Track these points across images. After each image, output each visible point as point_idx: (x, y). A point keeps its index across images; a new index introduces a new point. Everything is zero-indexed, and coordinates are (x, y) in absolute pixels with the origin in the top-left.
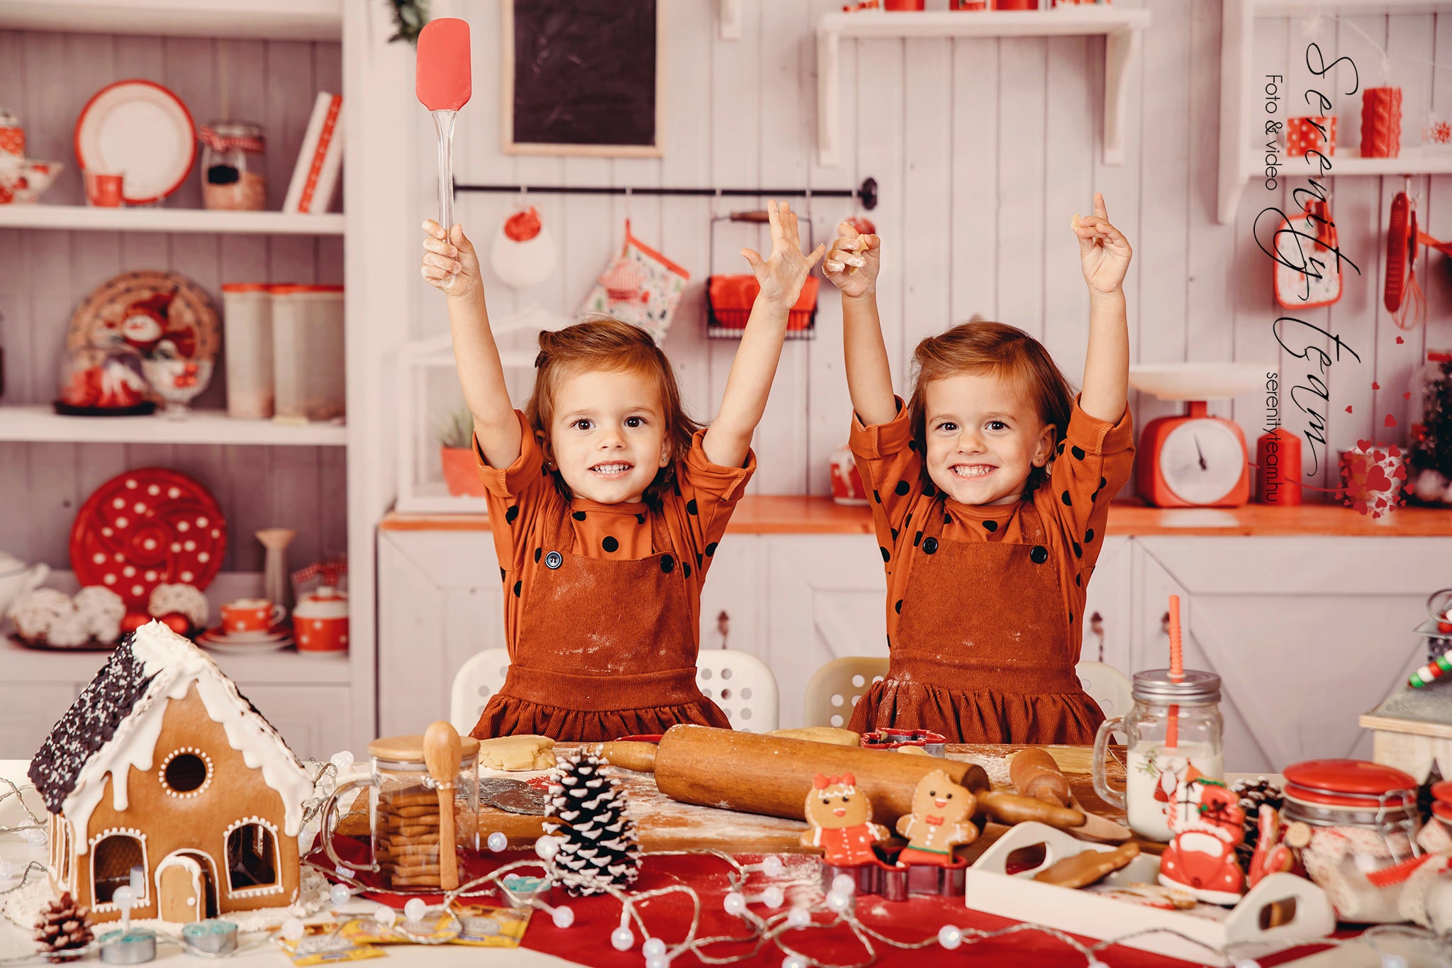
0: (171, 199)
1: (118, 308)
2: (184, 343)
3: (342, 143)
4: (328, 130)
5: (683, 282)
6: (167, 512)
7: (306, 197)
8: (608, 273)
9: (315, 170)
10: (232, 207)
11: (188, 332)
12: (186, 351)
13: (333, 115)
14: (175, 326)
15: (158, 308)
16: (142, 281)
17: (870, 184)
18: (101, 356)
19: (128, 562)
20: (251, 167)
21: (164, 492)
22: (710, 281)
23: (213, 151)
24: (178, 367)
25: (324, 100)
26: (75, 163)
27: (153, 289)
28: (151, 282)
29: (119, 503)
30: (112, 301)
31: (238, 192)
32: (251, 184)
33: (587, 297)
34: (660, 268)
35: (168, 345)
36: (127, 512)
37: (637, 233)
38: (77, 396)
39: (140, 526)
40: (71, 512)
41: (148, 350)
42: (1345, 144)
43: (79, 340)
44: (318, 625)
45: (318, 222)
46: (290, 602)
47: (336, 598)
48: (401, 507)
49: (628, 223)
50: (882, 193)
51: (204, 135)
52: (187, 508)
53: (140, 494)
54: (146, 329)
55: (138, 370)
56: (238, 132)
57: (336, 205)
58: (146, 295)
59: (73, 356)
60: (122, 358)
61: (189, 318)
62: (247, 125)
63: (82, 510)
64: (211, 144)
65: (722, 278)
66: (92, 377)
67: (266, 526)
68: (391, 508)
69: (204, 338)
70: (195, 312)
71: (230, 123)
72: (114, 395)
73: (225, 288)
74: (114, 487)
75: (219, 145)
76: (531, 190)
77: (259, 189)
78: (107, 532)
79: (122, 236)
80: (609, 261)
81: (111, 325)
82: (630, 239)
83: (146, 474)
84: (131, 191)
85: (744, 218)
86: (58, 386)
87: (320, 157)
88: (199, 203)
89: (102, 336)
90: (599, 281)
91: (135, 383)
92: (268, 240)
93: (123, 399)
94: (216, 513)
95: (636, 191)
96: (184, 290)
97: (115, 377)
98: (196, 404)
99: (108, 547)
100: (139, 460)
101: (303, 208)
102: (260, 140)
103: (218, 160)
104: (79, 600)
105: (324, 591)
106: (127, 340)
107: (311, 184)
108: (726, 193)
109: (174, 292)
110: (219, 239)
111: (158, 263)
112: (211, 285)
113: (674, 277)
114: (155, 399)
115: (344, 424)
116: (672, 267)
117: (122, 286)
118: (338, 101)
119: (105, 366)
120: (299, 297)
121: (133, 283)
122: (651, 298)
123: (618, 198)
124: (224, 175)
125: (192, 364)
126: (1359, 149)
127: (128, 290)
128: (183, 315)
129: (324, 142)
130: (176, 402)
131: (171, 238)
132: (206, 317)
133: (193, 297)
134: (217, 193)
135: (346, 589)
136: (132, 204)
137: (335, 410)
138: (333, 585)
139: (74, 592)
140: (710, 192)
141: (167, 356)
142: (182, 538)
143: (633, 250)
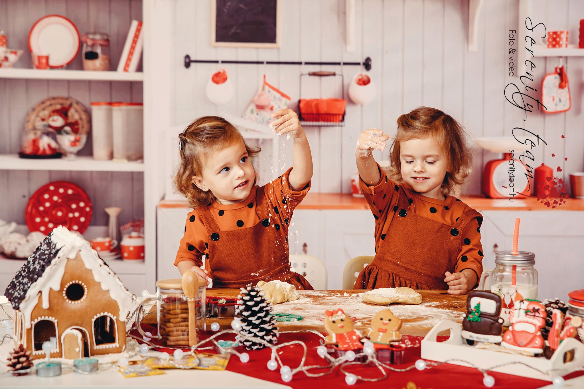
0: (69, 66)
1: (46, 113)
2: (75, 127)
3: (143, 42)
4: (136, 36)
5: (288, 102)
6: (67, 200)
7: (127, 65)
8: (256, 98)
9: (131, 53)
10: (95, 69)
11: (76, 123)
12: (75, 131)
13: (138, 30)
14: (71, 120)
15: (63, 112)
16: (56, 101)
17: (368, 60)
18: (39, 133)
19: (50, 221)
20: (103, 52)
21: (66, 191)
22: (300, 101)
23: (87, 45)
24: (72, 138)
25: (135, 24)
26: (29, 50)
27: (61, 104)
28: (61, 101)
29: (46, 196)
30: (44, 109)
31: (98, 63)
32: (103, 60)
33: (247, 108)
34: (278, 96)
35: (67, 129)
36: (50, 200)
37: (268, 81)
38: (29, 150)
39: (55, 206)
40: (26, 200)
41: (59, 130)
42: (572, 43)
43: (30, 126)
44: (131, 249)
45: (132, 76)
46: (120, 238)
47: (139, 237)
48: (167, 198)
49: (265, 77)
50: (373, 64)
51: (83, 39)
52: (76, 198)
53: (55, 192)
54: (58, 121)
55: (55, 139)
56: (98, 37)
57: (140, 68)
58: (58, 107)
59: (27, 133)
60: (48, 134)
61: (76, 117)
62: (102, 34)
63: (30, 199)
64: (86, 42)
65: (305, 100)
66: (35, 142)
67: (109, 206)
68: (163, 198)
69: (83, 127)
70: (80, 114)
71: (95, 33)
72: (44, 150)
73: (93, 104)
74: (44, 189)
75: (90, 43)
76: (223, 62)
77: (107, 61)
78: (41, 208)
79: (48, 82)
80: (256, 93)
81: (43, 120)
82: (266, 83)
83: (58, 184)
84: (52, 63)
85: (314, 74)
86: (21, 146)
87: (133, 48)
88: (81, 67)
89: (39, 124)
90: (252, 101)
91: (54, 145)
92: (111, 84)
93: (48, 152)
94: (88, 201)
95: (268, 63)
96: (75, 105)
97: (45, 142)
98: (79, 154)
99: (43, 215)
100: (55, 178)
101: (126, 70)
102: (108, 40)
103: (89, 49)
104: (29, 237)
105: (134, 234)
106: (50, 126)
107: (129, 59)
108: (307, 63)
109: (71, 106)
110: (89, 83)
111: (63, 93)
112: (86, 103)
113: (284, 99)
114: (62, 151)
115: (143, 162)
116: (283, 95)
117: (48, 103)
118: (141, 24)
119: (41, 137)
120: (124, 108)
121: (53, 102)
122: (274, 109)
123: (260, 66)
124: (92, 56)
125: (78, 136)
126: (578, 45)
127: (51, 105)
128: (74, 115)
129: (135, 42)
130: (71, 153)
131: (69, 82)
132: (84, 117)
133: (78, 107)
134: (89, 63)
135: (143, 233)
136: (53, 68)
137: (139, 157)
138: (139, 231)
139: (27, 234)
140: (300, 63)
141: (67, 133)
142: (73, 211)
143: (267, 88)
